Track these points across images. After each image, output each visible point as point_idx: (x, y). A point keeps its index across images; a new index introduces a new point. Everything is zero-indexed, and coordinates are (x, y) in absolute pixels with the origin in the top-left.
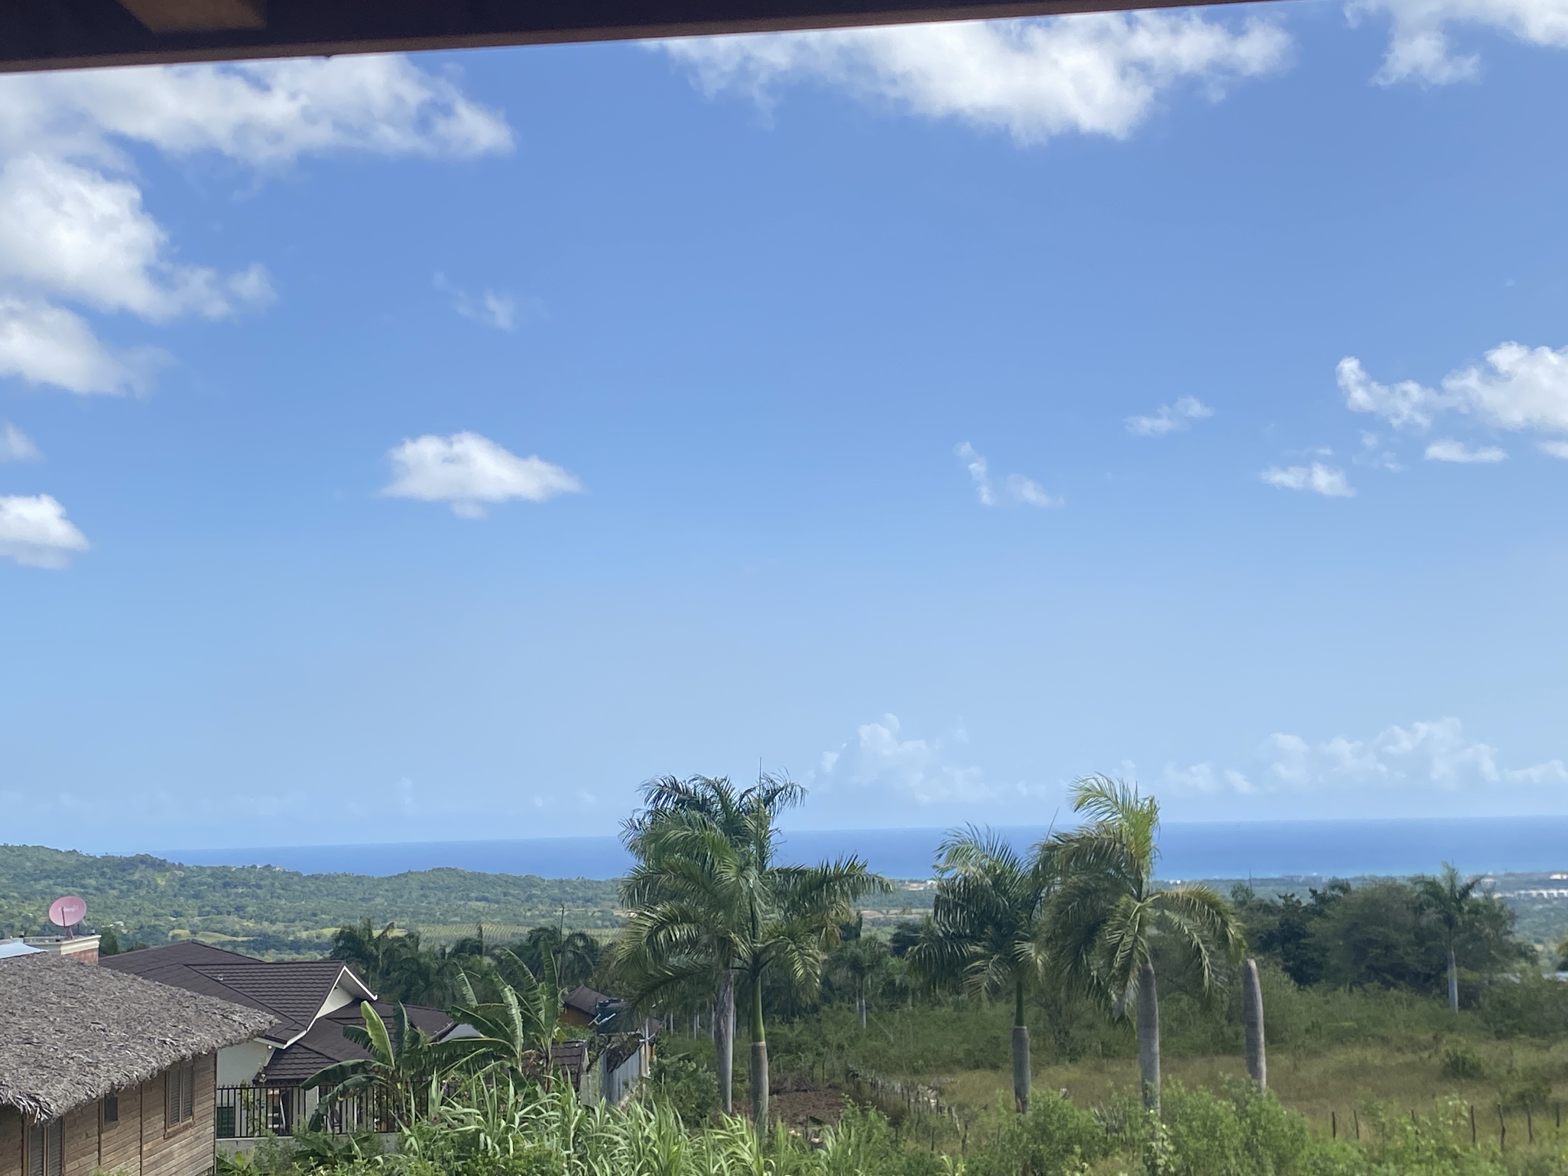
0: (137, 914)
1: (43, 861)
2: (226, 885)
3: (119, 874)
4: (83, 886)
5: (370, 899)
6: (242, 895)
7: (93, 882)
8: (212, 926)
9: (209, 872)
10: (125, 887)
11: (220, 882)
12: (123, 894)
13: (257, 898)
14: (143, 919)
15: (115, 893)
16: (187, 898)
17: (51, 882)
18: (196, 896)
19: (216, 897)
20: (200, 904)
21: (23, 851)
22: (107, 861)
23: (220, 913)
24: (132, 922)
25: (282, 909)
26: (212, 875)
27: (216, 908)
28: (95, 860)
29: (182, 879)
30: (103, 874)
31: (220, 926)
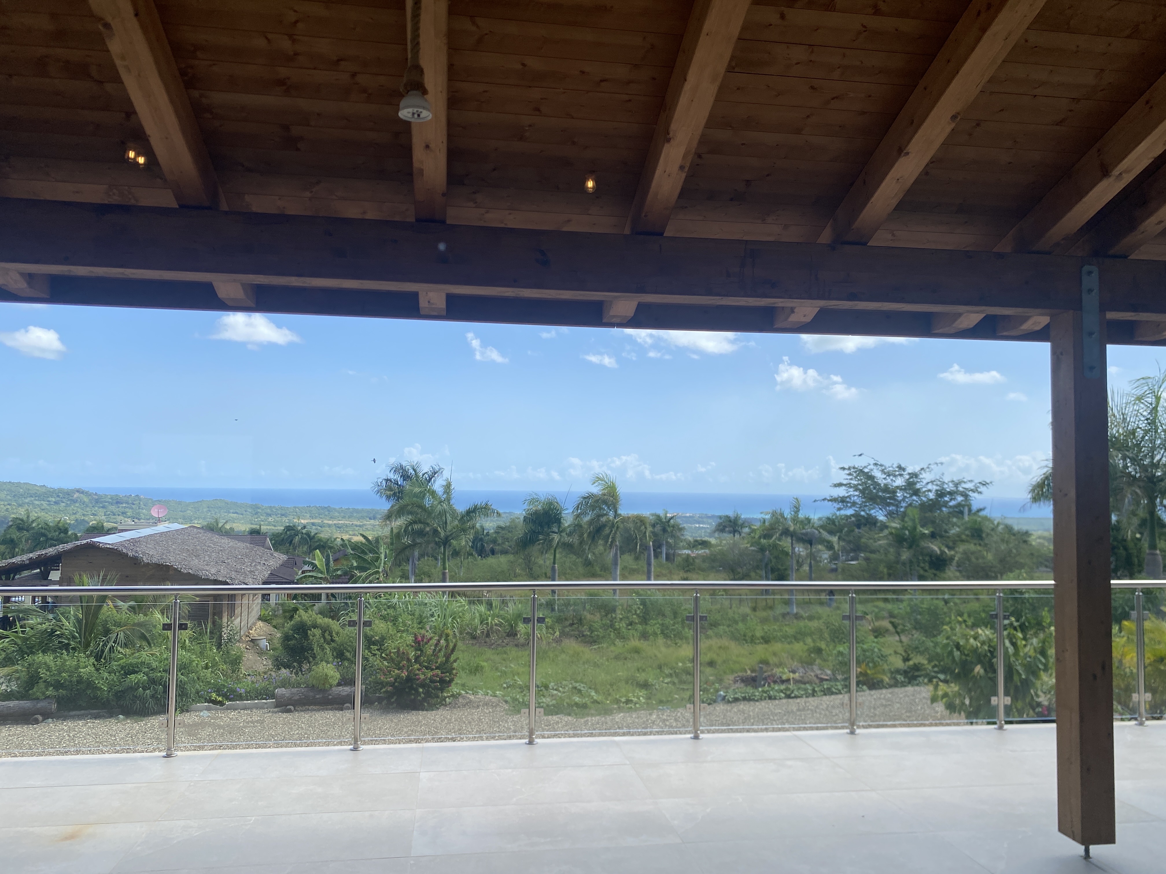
0: (75, 514)
1: (29, 489)
2: (117, 503)
3: (67, 496)
4: (49, 501)
5: (185, 511)
6: (125, 507)
7: (53, 500)
8: (111, 520)
9: (109, 497)
10: (69, 502)
11: (115, 501)
12: (67, 505)
13: (132, 508)
14: (77, 516)
15: (64, 504)
16: (99, 508)
17: (33, 499)
18: (103, 507)
19: (113, 508)
20: (105, 511)
21: (19, 485)
22: (61, 490)
23: (114, 515)
24: (73, 517)
25: (144, 514)
26: (111, 498)
27: (112, 512)
28: (55, 490)
29: (96, 499)
30: (58, 496)
31: (115, 520)
